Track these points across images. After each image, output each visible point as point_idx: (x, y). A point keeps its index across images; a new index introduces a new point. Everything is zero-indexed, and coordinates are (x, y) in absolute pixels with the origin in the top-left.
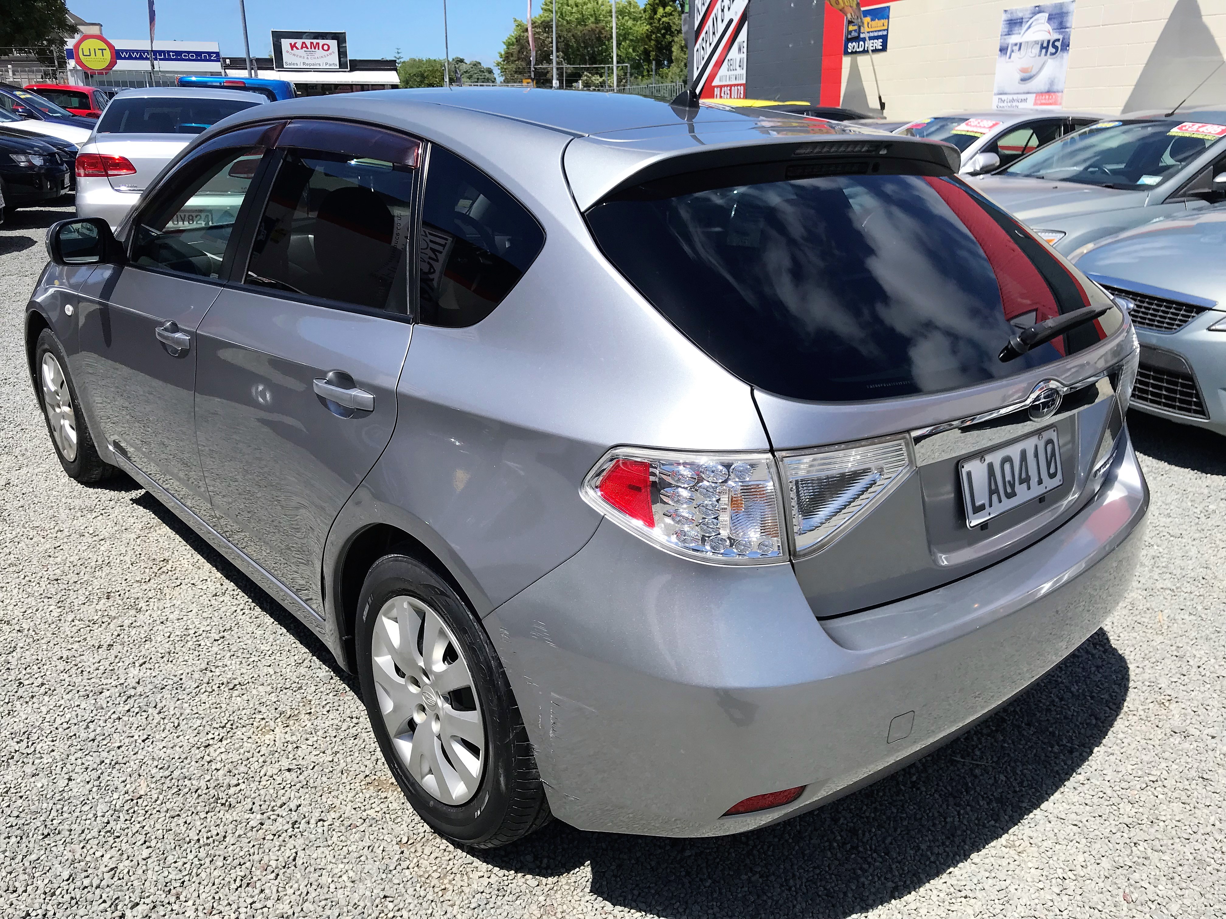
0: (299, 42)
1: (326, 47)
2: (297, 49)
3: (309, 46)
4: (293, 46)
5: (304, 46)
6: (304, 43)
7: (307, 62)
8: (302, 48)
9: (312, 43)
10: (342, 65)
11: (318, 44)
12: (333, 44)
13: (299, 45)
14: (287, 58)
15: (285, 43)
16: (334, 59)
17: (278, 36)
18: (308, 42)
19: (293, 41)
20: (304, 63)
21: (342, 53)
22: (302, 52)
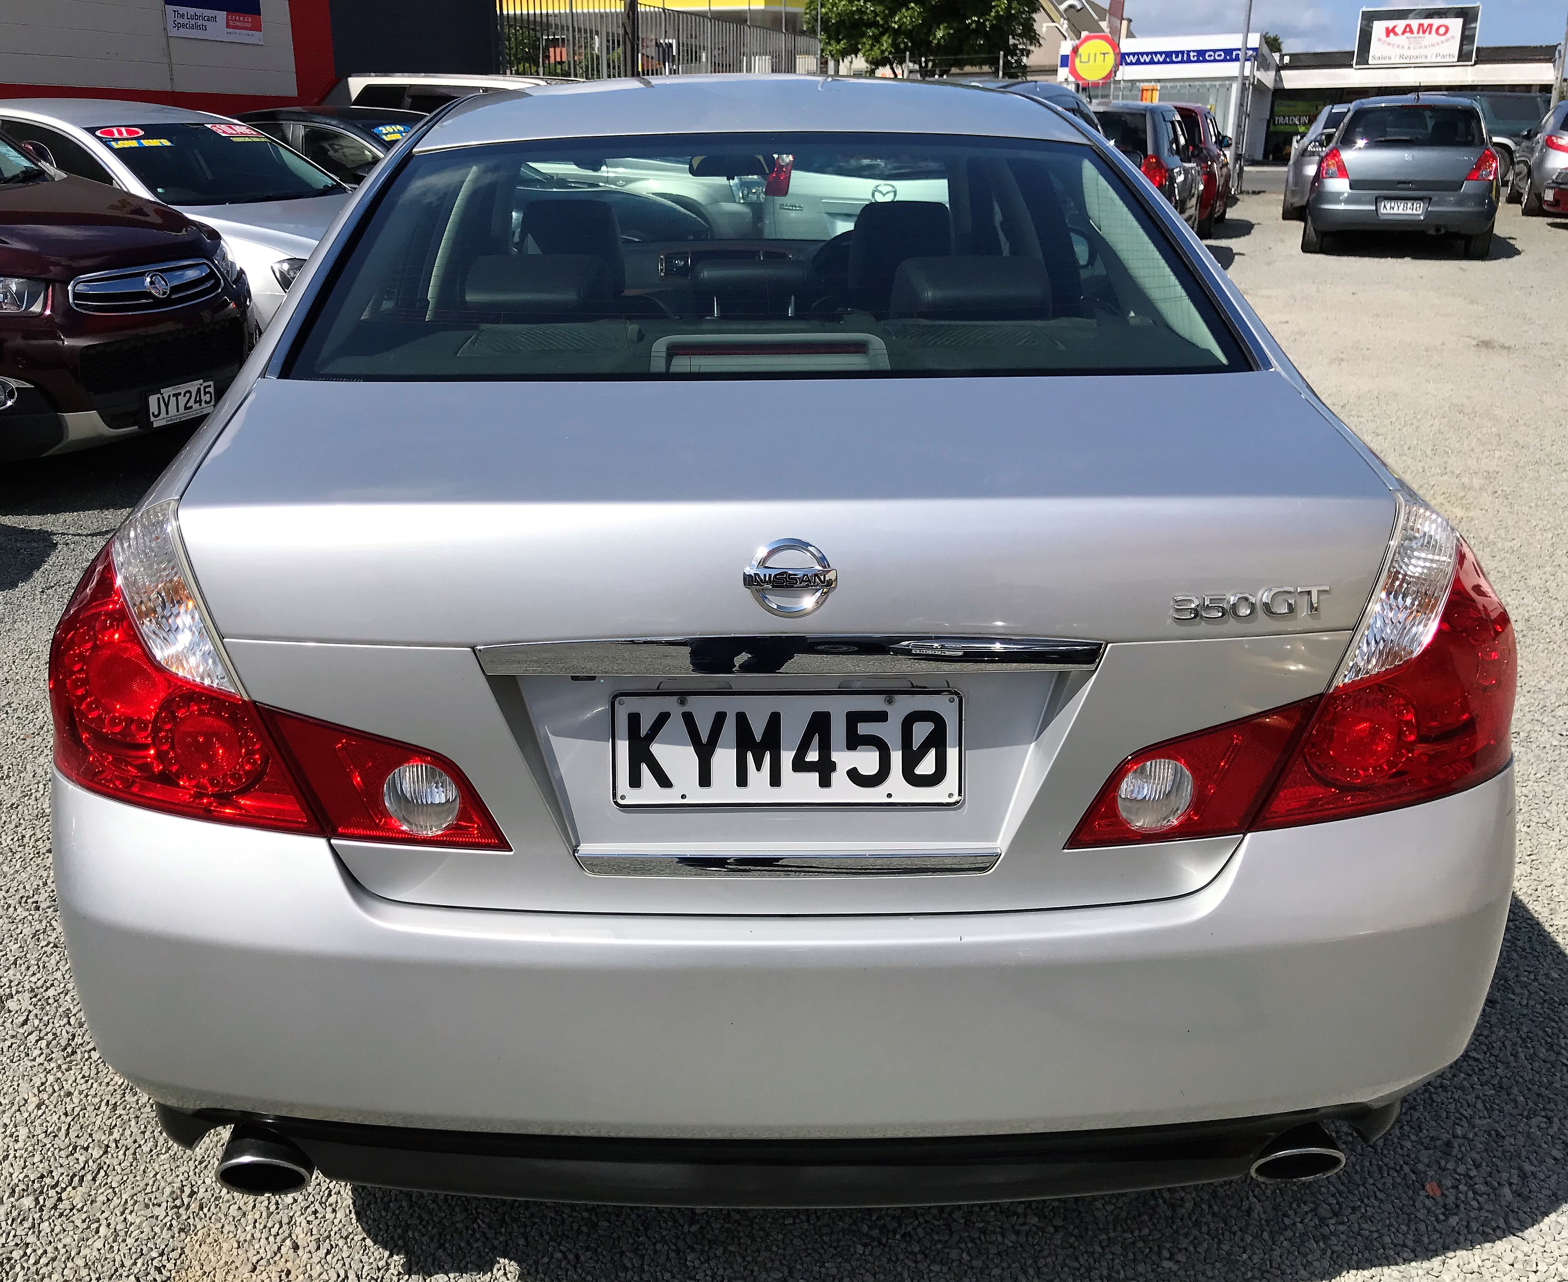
0: (1401, 24)
1: (1442, 31)
2: (1396, 34)
3: (1415, 29)
4: (1389, 32)
5: (1408, 29)
6: (1409, 26)
7: (1407, 53)
8: (1403, 33)
9: (1421, 25)
10: (1463, 56)
11: (1430, 26)
12: (1455, 25)
13: (1399, 30)
14: (1377, 49)
15: (1379, 27)
16: (1452, 47)
17: (1369, 18)
18: (1415, 23)
19: (1390, 24)
20: (1401, 57)
21: (1467, 38)
22: (1401, 40)
